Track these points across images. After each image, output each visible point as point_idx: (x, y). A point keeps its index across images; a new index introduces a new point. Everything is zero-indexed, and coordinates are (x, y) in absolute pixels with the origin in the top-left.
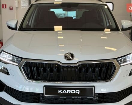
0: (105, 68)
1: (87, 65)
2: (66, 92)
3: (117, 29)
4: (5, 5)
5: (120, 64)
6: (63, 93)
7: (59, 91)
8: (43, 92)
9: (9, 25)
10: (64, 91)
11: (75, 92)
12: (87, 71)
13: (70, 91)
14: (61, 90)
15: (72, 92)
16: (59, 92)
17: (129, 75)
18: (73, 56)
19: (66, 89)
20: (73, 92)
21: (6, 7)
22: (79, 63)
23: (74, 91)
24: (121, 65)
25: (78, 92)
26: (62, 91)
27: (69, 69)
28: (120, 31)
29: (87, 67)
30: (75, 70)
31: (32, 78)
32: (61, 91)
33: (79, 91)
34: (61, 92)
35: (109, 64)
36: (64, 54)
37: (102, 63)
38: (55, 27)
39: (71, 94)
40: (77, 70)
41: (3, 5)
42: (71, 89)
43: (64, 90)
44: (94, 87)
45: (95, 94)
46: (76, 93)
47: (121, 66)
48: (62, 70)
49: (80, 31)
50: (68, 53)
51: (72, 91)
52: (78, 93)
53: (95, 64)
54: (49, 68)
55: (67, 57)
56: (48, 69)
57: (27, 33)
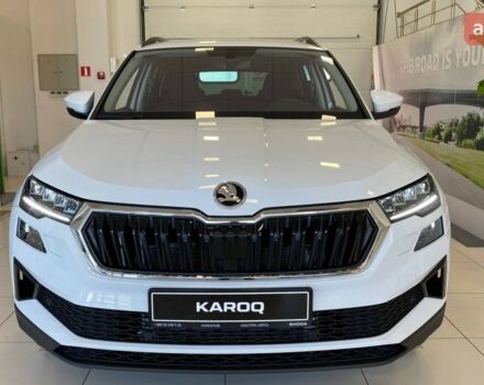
0: (345, 229)
1: (287, 221)
2: (220, 309)
3: (361, 114)
4: (88, 69)
5: (388, 215)
6: (211, 310)
7: (200, 307)
8: (146, 310)
9: (71, 107)
10: (216, 307)
11: (250, 307)
12: (288, 239)
13: (234, 304)
14: (205, 303)
15: (239, 310)
16: (198, 310)
17: (416, 250)
18: (241, 192)
19: (222, 300)
20: (243, 307)
21: (89, 74)
22: (263, 216)
23: (247, 304)
24: (393, 218)
25: (258, 307)
26: (208, 307)
27: (230, 235)
28: (370, 118)
29: (287, 226)
30: (249, 238)
31: (110, 264)
32: (206, 307)
33: (262, 304)
34: (206, 310)
35: (355, 216)
36: (215, 186)
37: (335, 214)
38: (199, 115)
39: (237, 315)
40: (254, 237)
41: (83, 69)
42: (236, 299)
43: (215, 304)
44: (310, 290)
45: (313, 314)
46: (253, 310)
47: (392, 222)
48: (206, 238)
49: (260, 120)
50: (225, 185)
51: (239, 304)
52: (261, 311)
53: (313, 216)
54: (164, 232)
55: (223, 196)
56: (163, 236)
57: (115, 125)
